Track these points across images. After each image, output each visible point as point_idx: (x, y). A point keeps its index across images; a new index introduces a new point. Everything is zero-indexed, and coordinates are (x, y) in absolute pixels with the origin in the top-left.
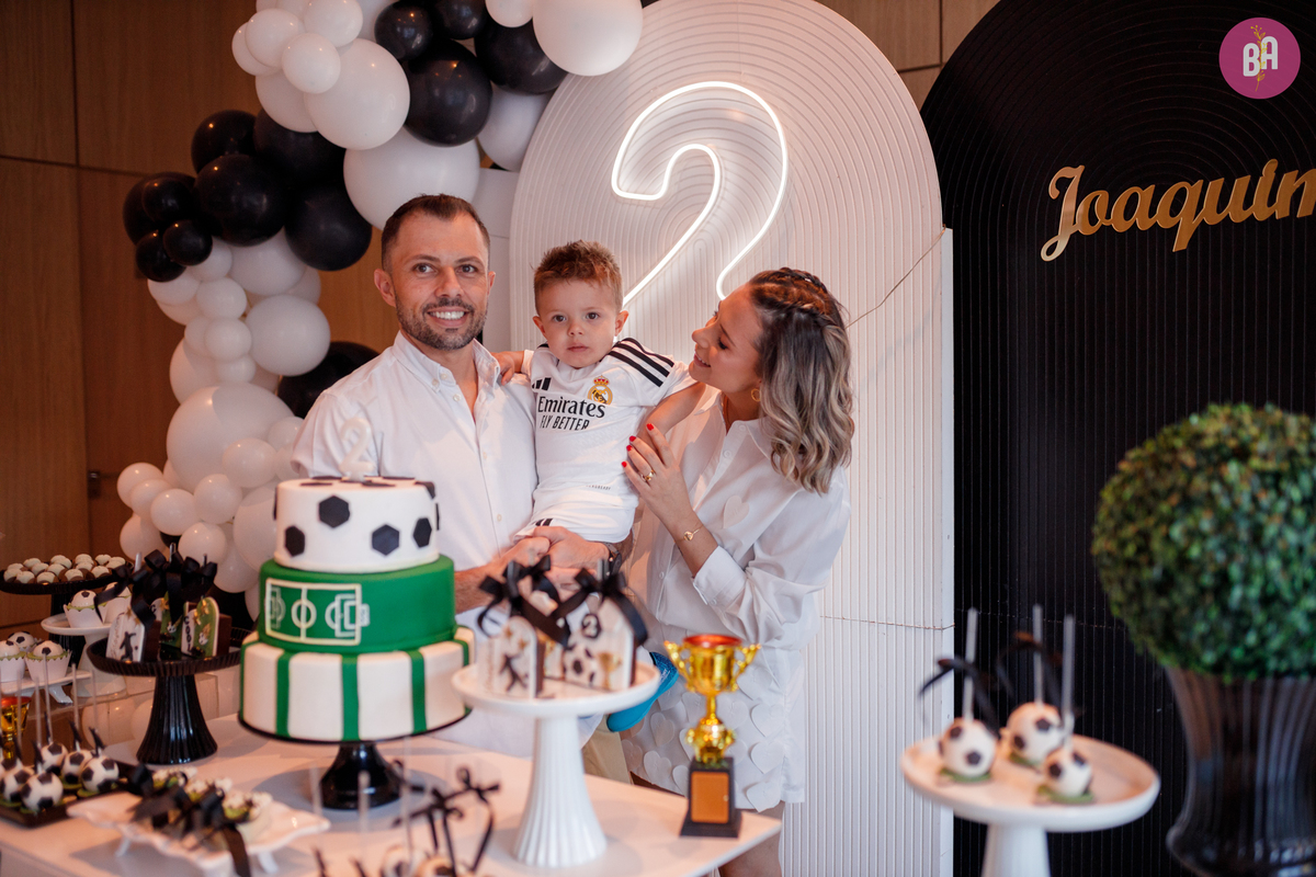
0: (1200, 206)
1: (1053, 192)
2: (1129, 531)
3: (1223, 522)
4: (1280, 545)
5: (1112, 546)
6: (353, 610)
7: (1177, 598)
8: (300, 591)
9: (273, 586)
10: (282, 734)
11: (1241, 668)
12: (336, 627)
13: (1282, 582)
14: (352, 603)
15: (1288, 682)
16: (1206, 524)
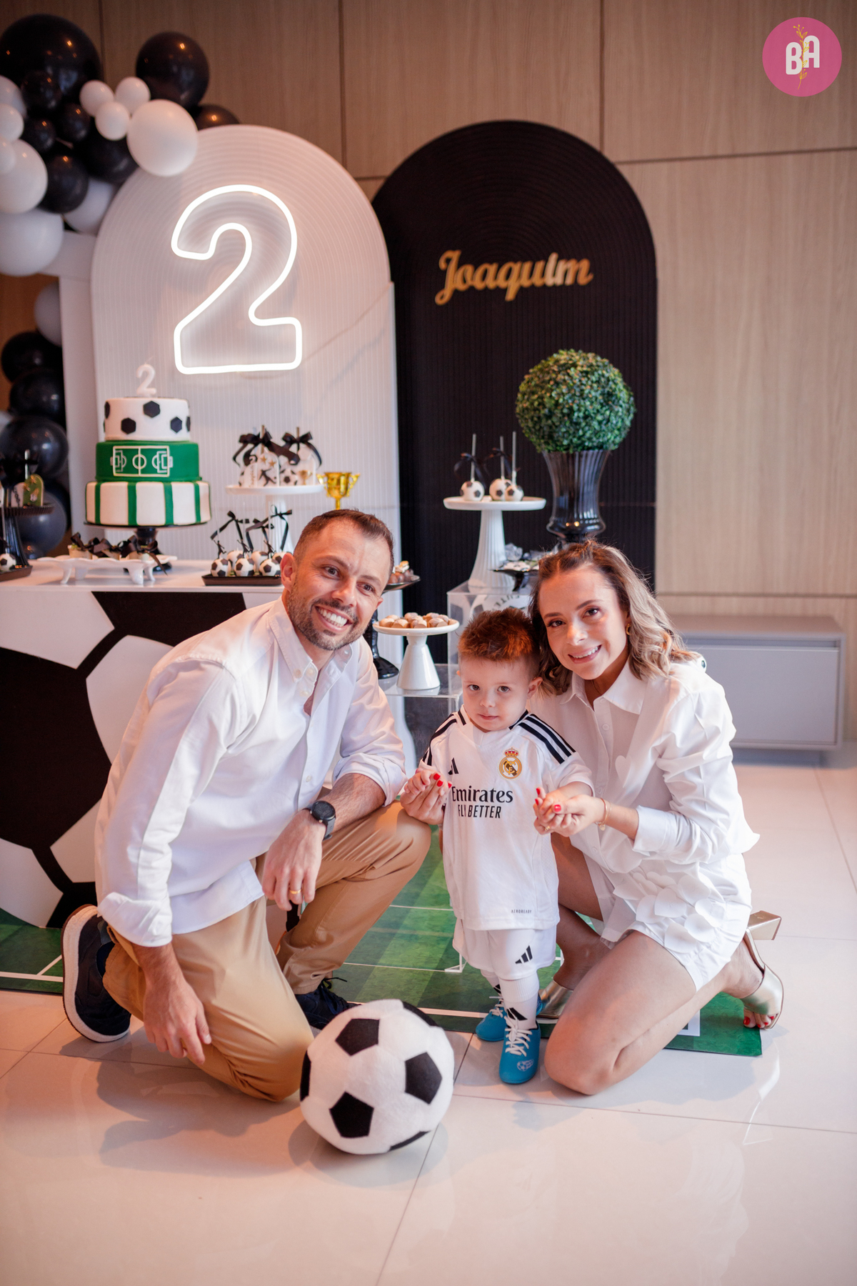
0: (519, 276)
1: (442, 265)
2: (535, 397)
3: (569, 390)
4: (590, 396)
5: (527, 404)
6: (166, 459)
7: (555, 419)
8: (137, 450)
9: (117, 450)
10: (133, 524)
11: (578, 446)
12: (158, 468)
13: (590, 408)
14: (165, 456)
15: (591, 452)
16: (564, 389)
